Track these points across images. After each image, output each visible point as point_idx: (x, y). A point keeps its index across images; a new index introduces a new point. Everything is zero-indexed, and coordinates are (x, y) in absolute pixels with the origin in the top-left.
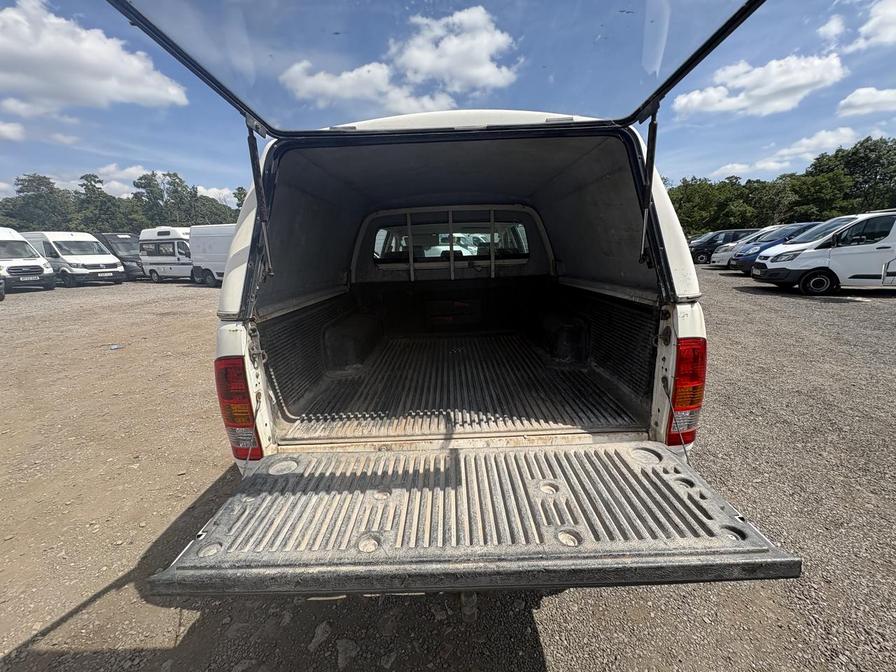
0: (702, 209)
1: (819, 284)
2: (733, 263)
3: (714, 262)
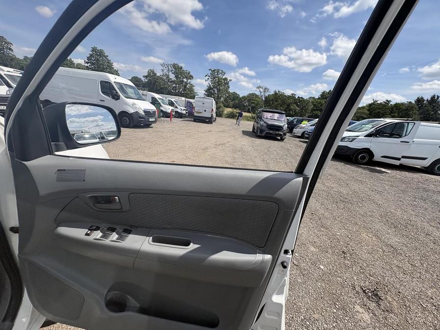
1: (363, 158)
2: (306, 136)
3: (295, 133)
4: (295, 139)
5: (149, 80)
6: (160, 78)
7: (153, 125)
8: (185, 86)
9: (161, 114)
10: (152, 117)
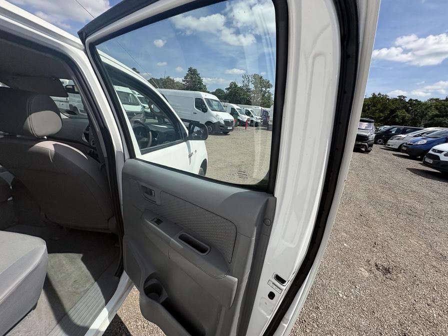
0: (381, 111)
2: (404, 148)
3: (389, 145)
4: (389, 152)
5: (231, 91)
6: (241, 88)
7: (230, 133)
8: (263, 95)
9: (238, 123)
10: (230, 126)
